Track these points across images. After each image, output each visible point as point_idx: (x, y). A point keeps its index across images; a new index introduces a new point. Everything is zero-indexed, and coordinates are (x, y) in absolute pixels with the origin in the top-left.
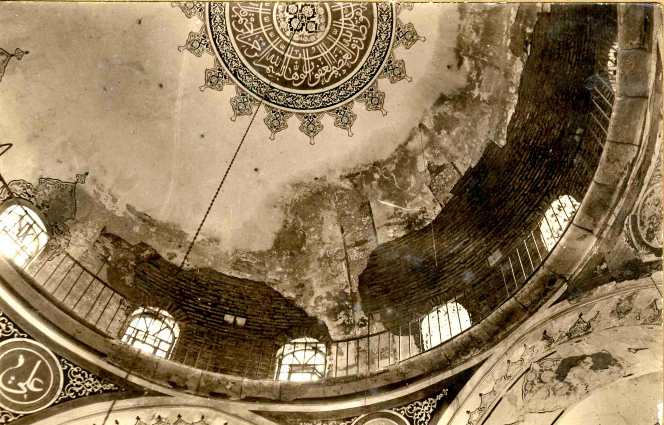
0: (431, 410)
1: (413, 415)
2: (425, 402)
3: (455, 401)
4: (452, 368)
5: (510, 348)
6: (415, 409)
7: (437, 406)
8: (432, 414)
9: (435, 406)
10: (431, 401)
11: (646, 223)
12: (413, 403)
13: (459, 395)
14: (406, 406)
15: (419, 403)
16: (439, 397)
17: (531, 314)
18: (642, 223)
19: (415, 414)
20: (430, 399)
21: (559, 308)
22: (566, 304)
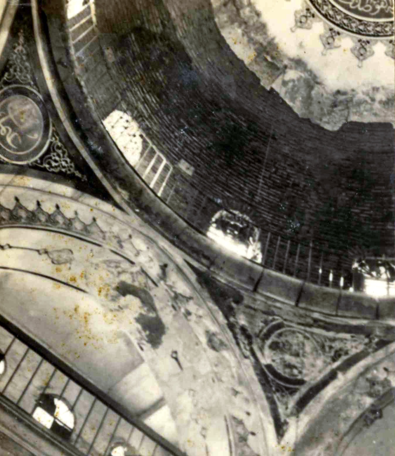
0: (64, 170)
1: (54, 151)
2: (68, 160)
3: (79, 193)
4: (105, 176)
5: (141, 233)
6: (60, 152)
7: (69, 175)
8: (61, 173)
9: (69, 172)
10: (71, 167)
11: (283, 339)
12: (65, 148)
13: (86, 195)
14: (61, 141)
15: (66, 155)
16: (78, 174)
17: (172, 242)
18: (280, 335)
19: (55, 154)
20: (73, 165)
21: (188, 271)
22: (193, 277)
